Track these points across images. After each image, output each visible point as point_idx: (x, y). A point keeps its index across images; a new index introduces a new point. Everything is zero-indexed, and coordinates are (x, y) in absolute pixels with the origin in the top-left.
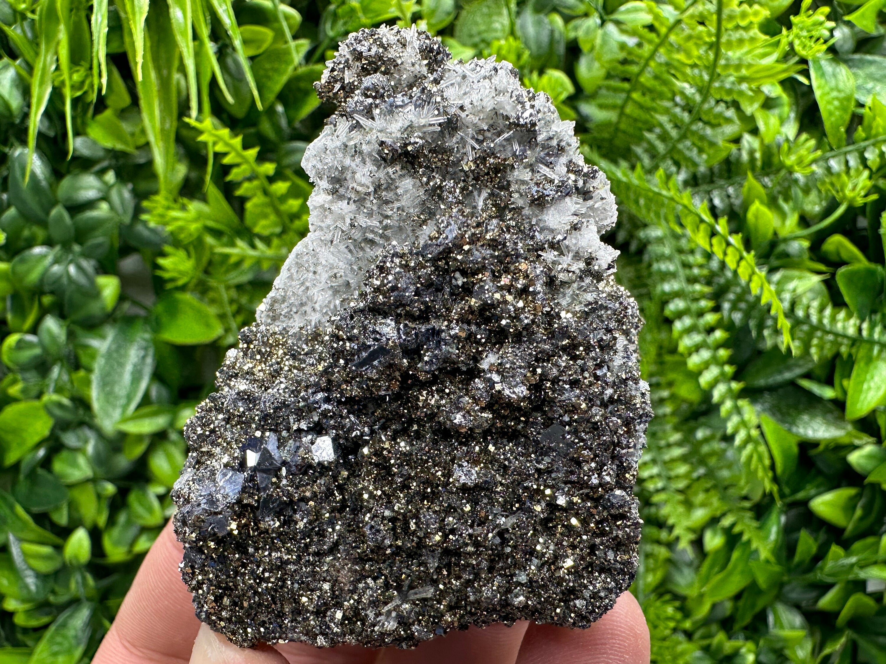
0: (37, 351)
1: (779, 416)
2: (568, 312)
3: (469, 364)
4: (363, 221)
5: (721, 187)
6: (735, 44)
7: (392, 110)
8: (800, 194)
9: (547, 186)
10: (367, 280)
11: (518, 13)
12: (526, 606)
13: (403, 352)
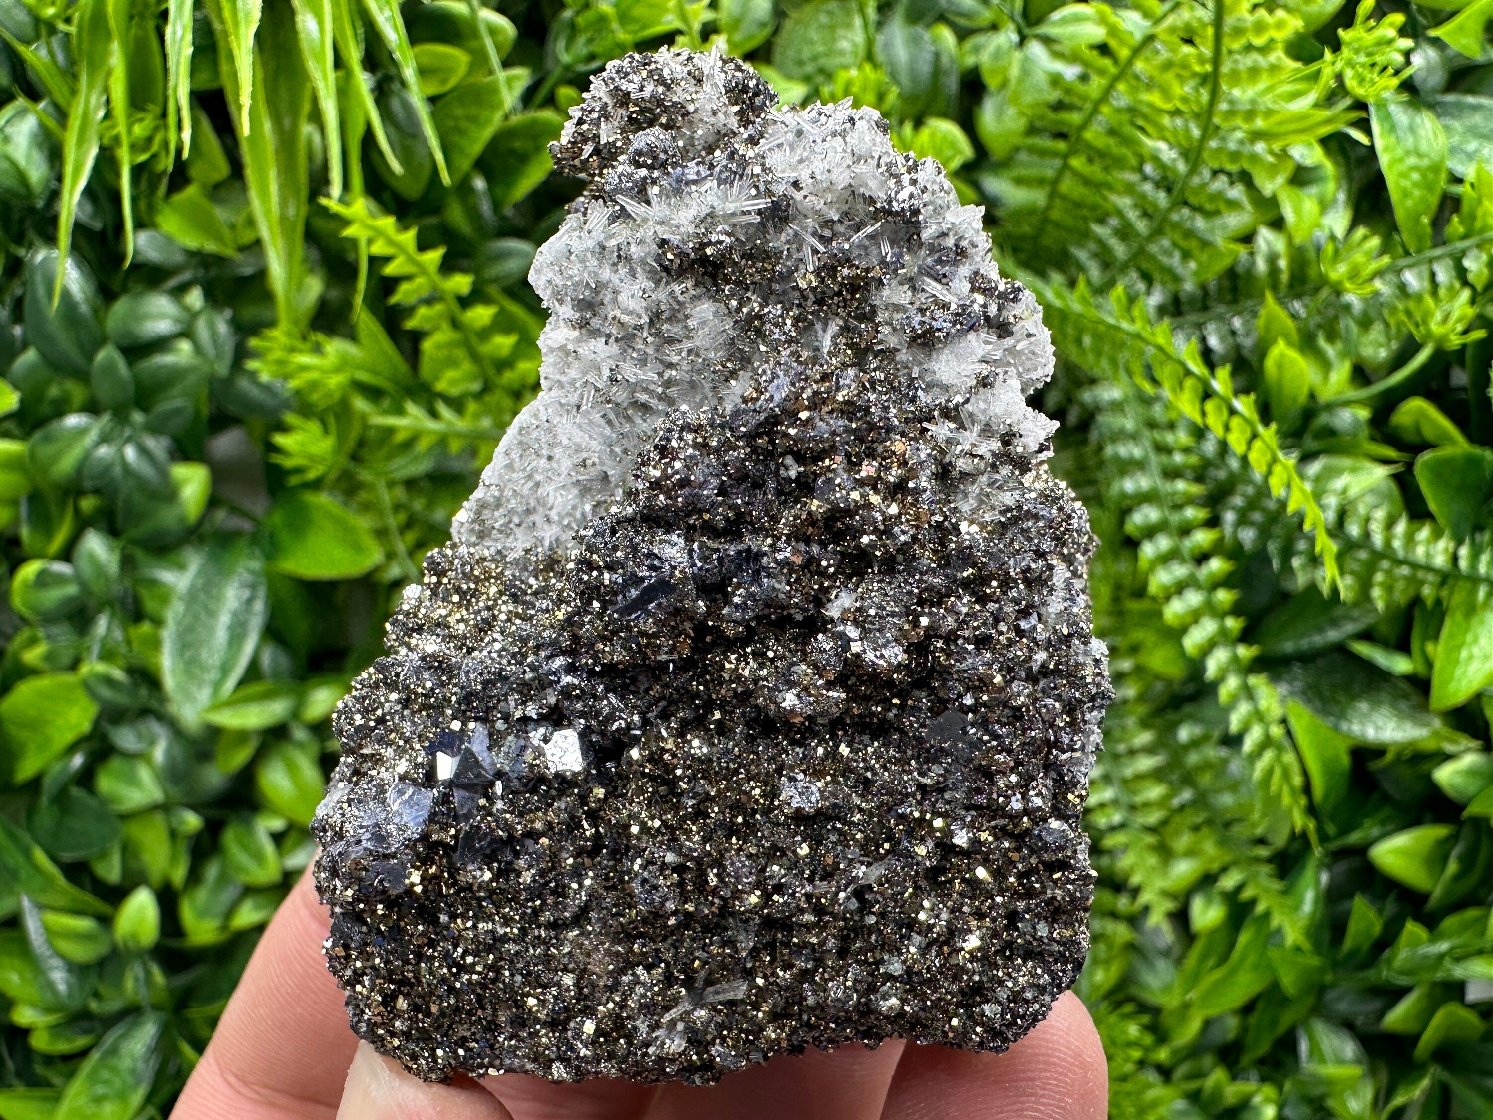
0: (71, 590)
1: (1319, 704)
2: (972, 522)
3: (807, 610)
4: (630, 372)
5: (1221, 318)
6: (1244, 76)
7: (679, 188)
8: (1354, 328)
9: (938, 313)
10: (639, 469)
11: (880, 25)
12: (902, 1014)
13: (697, 590)
